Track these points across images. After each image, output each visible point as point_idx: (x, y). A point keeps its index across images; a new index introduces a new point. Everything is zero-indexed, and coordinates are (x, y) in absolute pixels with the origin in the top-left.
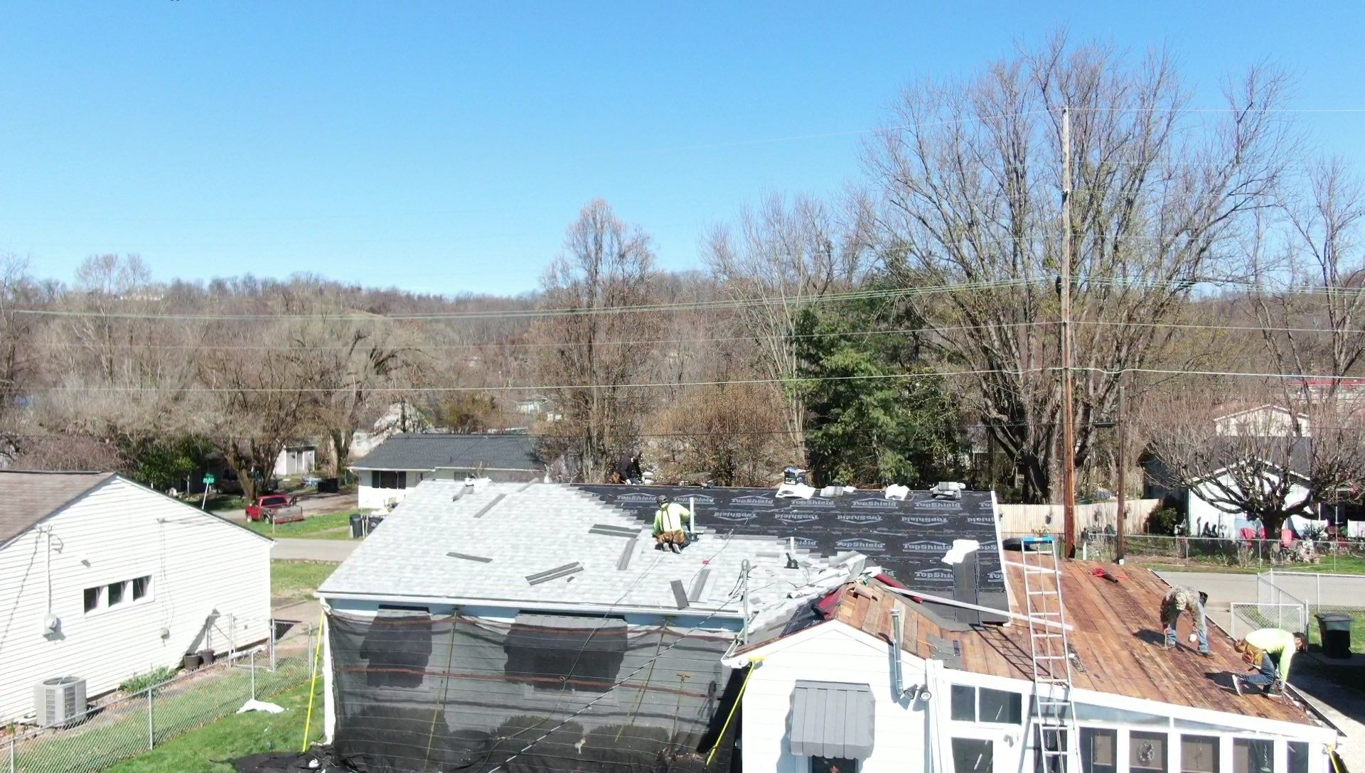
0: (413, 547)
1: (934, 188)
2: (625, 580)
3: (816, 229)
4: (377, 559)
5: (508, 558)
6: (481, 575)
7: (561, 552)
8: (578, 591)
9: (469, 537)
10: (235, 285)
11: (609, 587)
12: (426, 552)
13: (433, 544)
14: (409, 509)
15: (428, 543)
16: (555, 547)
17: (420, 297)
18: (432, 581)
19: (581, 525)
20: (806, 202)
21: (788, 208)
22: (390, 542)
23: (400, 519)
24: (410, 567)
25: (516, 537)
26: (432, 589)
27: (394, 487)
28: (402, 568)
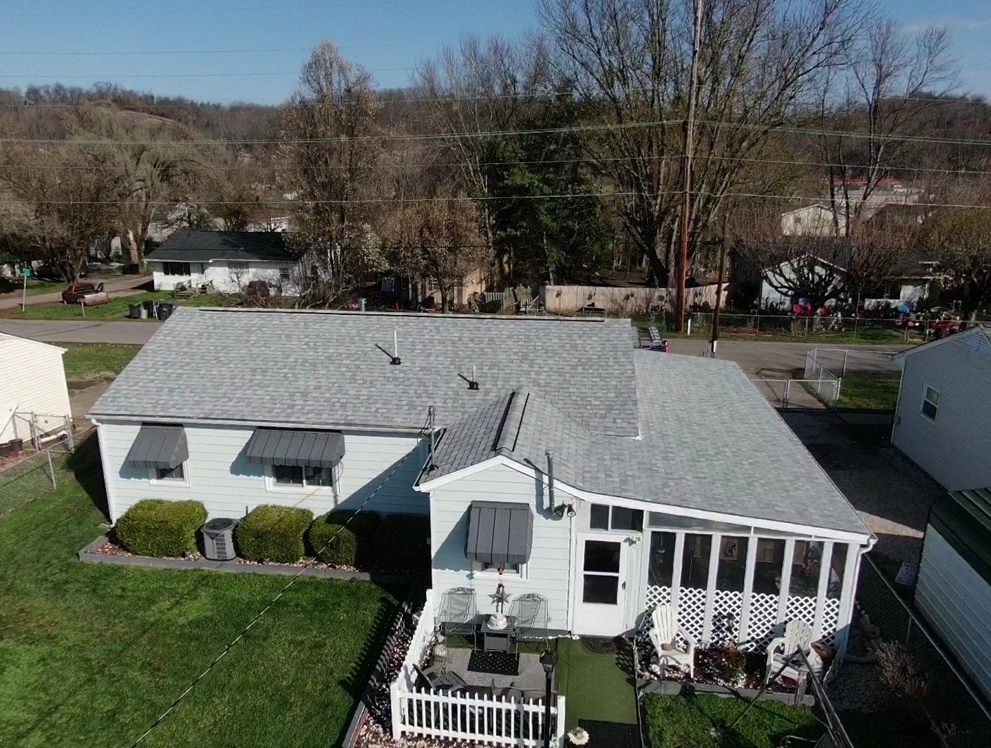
0: (169, 371)
1: (595, 39)
2: (342, 401)
3: (504, 65)
4: (138, 383)
5: (247, 381)
6: (225, 397)
7: (290, 375)
8: (305, 411)
9: (215, 362)
10: (47, 92)
11: (328, 408)
12: (180, 375)
13: (186, 368)
14: (166, 335)
15: (181, 367)
16: (285, 371)
17: (202, 105)
18: (185, 403)
19: (308, 350)
20: (497, 44)
21: (483, 49)
22: (150, 366)
23: (158, 345)
24: (167, 390)
25: (255, 361)
26: (185, 410)
27: (181, 274)
28: (160, 390)
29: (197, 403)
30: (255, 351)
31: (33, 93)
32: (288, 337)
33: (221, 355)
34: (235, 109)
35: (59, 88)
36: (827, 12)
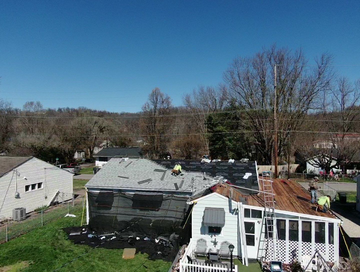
0: (109, 175)
1: (242, 85)
2: (163, 183)
3: (212, 96)
4: (100, 178)
5: (133, 178)
6: (126, 182)
7: (147, 176)
8: (150, 186)
9: (123, 173)
10: (64, 110)
11: (158, 185)
12: (112, 176)
13: (114, 174)
14: (108, 165)
16: (145, 175)
18: (114, 183)
19: (152, 169)
20: (210, 89)
21: (205, 90)
22: (103, 173)
23: (106, 168)
24: (108, 180)
25: (135, 172)
26: (114, 185)
27: (104, 161)
28: (106, 180)
29: (117, 183)
30: (135, 170)
31: (60, 110)
32: (146, 166)
33: (125, 170)
34: (122, 114)
35: (68, 109)
36: (320, 74)
